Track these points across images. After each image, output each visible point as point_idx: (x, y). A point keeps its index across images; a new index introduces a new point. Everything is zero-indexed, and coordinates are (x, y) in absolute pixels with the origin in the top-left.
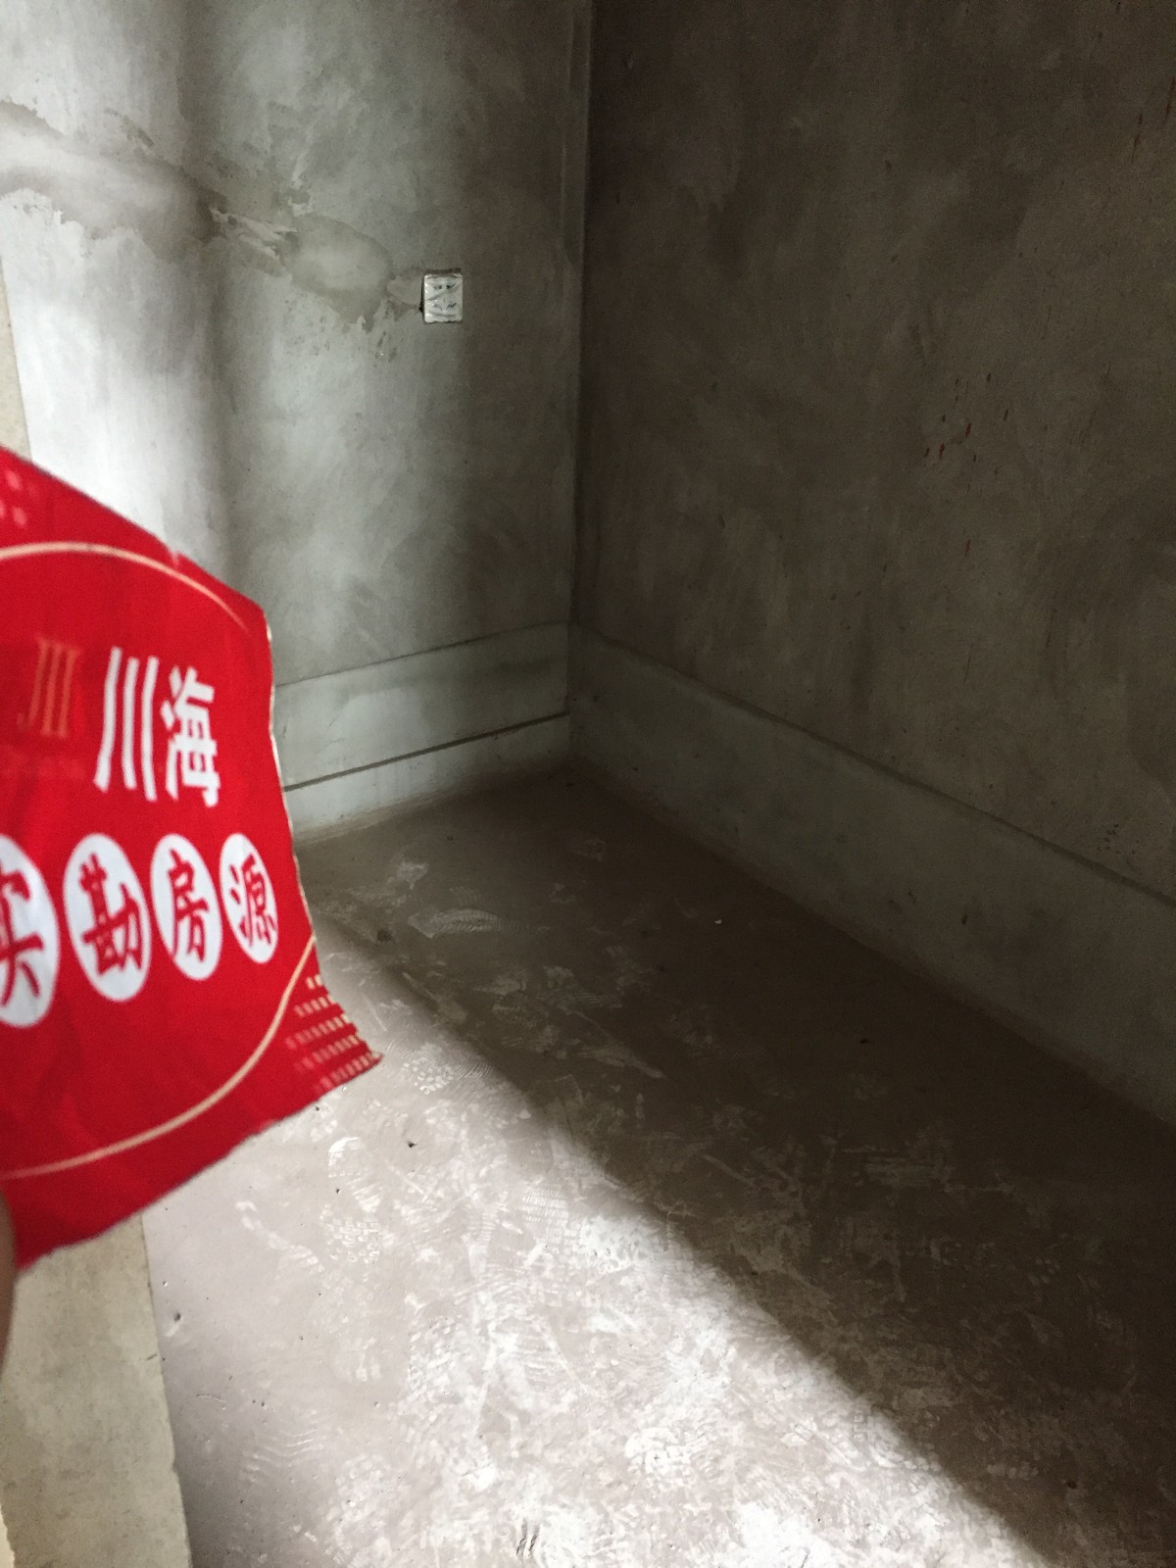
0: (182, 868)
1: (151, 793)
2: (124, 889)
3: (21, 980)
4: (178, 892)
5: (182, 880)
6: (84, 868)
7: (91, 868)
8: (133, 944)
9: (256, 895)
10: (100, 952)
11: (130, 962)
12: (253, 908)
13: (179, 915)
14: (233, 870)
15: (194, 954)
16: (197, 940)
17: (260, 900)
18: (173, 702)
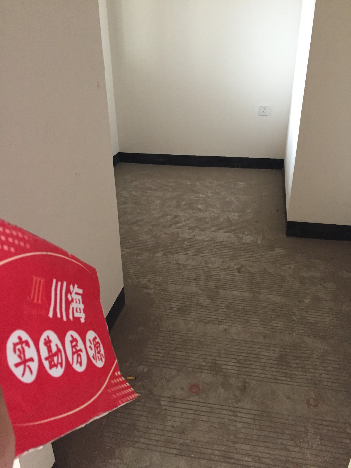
0: (74, 340)
1: (65, 319)
2: (57, 345)
3: (27, 370)
4: (73, 347)
5: (74, 343)
6: (45, 340)
7: (47, 339)
8: (60, 361)
9: (97, 348)
10: (50, 363)
11: (59, 366)
12: (97, 352)
13: (73, 353)
14: (90, 340)
15: (78, 364)
16: (79, 360)
17: (99, 349)
18: (71, 294)
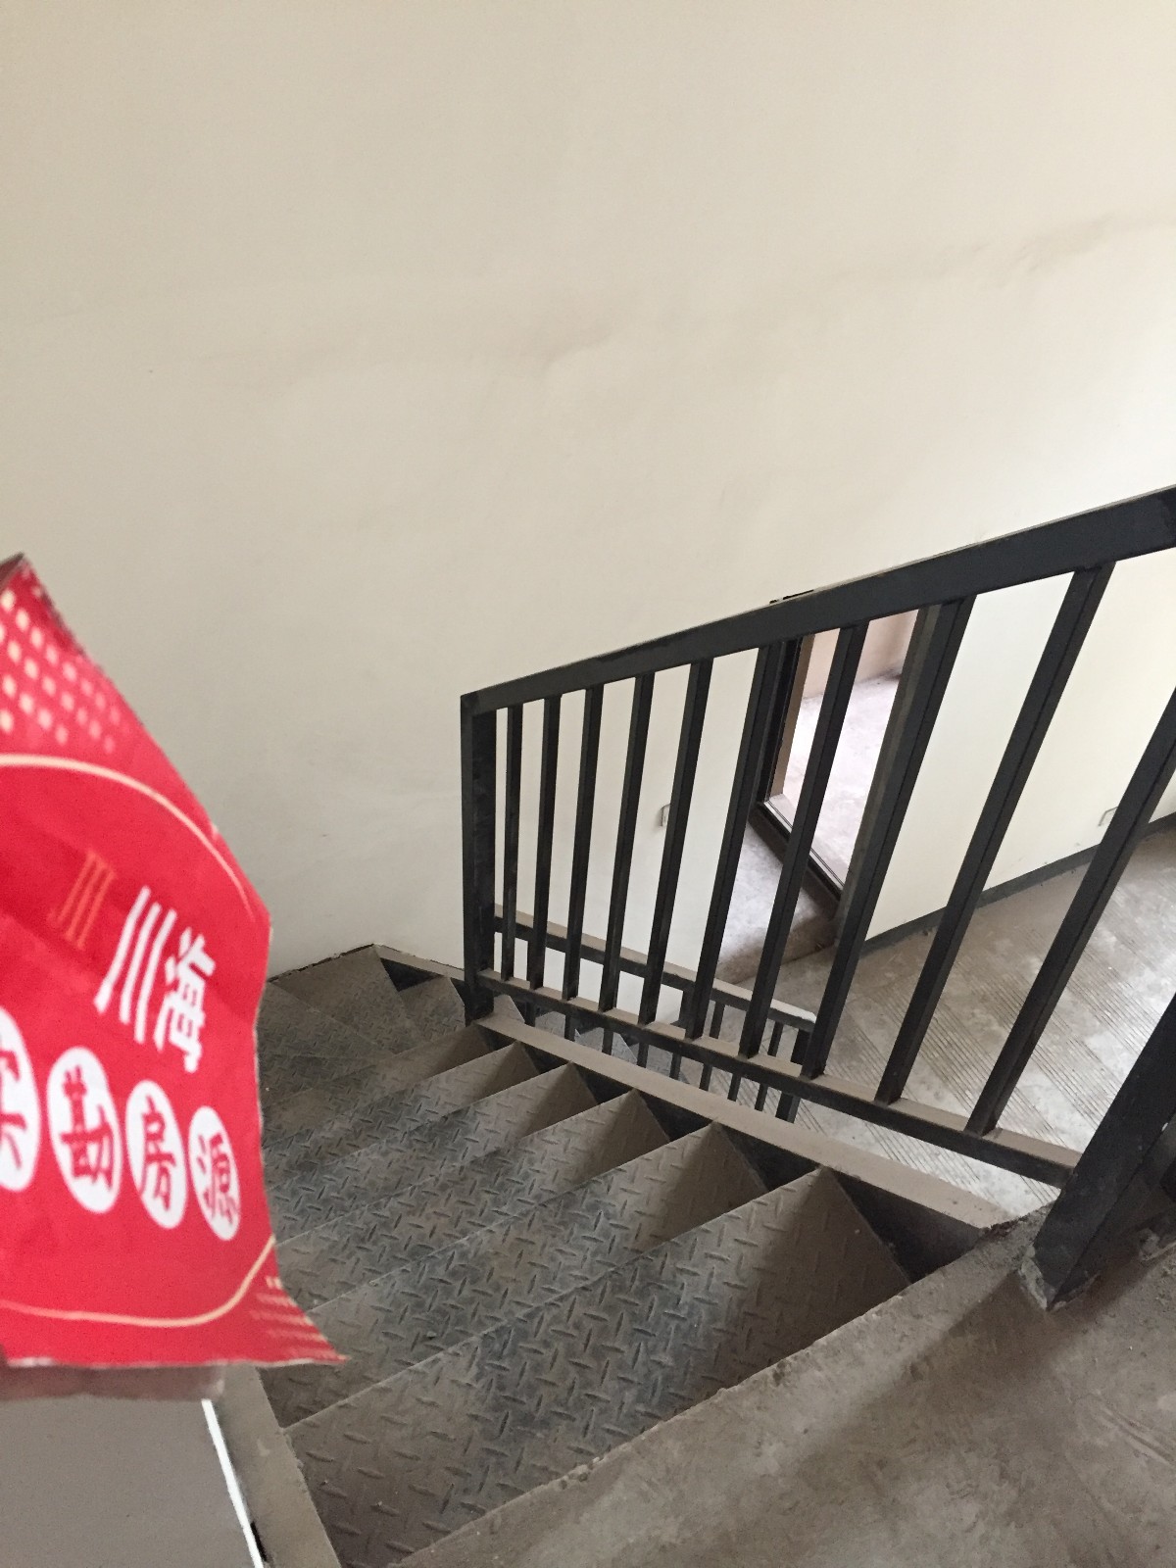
1: (140, 1035)
2: (101, 1110)
3: (6, 1147)
4: (150, 1137)
5: (154, 1128)
6: (68, 1075)
7: (74, 1078)
8: (105, 1163)
9: (221, 1172)
10: (76, 1157)
11: (101, 1179)
12: (218, 1185)
13: (149, 1159)
14: (201, 1140)
15: (160, 1199)
16: (163, 1188)
17: (224, 1179)
18: (178, 960)
